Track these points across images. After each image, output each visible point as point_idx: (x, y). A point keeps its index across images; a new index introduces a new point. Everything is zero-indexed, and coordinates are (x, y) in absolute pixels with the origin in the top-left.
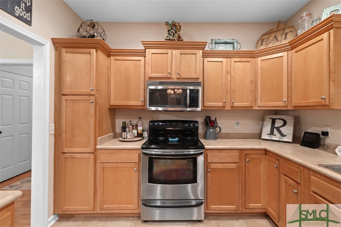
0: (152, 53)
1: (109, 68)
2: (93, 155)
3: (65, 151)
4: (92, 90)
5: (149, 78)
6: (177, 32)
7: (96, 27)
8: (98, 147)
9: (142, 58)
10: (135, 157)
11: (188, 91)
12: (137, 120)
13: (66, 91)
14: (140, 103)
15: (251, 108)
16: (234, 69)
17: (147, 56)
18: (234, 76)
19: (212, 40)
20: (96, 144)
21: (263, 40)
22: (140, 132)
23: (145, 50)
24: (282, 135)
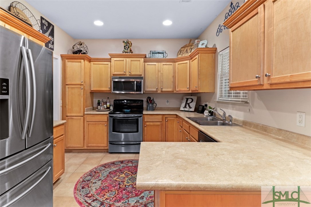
0: (115, 61)
1: (90, 69)
2: (82, 117)
3: (68, 115)
4: (82, 82)
5: (113, 75)
6: (130, 47)
7: (83, 45)
8: (85, 113)
9: (109, 63)
10: (105, 118)
11: (135, 82)
12: (106, 99)
13: (68, 83)
14: (108, 89)
15: (172, 92)
16: (163, 69)
17: (112, 61)
18: (163, 73)
19: (151, 51)
20: (84, 112)
21: (181, 51)
22: (108, 106)
23: (111, 58)
24: (190, 108)
